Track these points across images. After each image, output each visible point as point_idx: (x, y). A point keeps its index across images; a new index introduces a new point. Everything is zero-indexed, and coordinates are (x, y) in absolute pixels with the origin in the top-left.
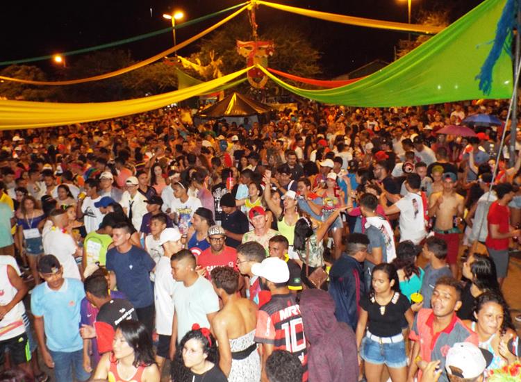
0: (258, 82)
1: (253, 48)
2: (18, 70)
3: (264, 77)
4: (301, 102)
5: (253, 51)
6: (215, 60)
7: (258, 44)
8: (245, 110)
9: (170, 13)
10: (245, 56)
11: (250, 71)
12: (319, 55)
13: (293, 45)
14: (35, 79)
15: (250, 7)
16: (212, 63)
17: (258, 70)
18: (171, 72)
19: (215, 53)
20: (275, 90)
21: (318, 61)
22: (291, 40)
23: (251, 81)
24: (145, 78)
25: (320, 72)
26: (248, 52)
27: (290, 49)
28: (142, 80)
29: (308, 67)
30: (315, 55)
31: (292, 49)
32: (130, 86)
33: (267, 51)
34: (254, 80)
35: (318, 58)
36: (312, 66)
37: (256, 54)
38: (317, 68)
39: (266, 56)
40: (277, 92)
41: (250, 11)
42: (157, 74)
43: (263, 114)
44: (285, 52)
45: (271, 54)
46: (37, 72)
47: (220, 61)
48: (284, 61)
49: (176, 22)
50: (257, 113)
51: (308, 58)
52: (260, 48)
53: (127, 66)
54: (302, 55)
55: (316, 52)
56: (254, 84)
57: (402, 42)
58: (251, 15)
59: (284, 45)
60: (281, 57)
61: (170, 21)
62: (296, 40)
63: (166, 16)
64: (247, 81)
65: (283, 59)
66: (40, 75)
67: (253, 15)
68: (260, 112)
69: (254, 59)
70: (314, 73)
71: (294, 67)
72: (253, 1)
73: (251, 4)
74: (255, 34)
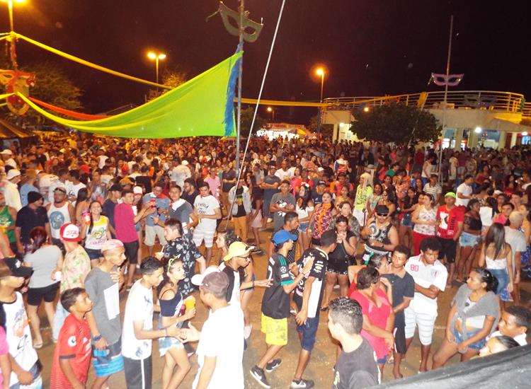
0: (18, 109)
1: (13, 77)
3: (25, 106)
4: (63, 131)
5: (14, 80)
7: (19, 74)
8: (4, 133)
10: (4, 83)
11: (10, 97)
12: (80, 92)
13: (54, 81)
15: (9, 38)
17: (18, 98)
20: (36, 118)
22: (52, 77)
23: (10, 107)
25: (81, 107)
26: (8, 80)
27: (51, 84)
29: (69, 102)
30: (76, 92)
31: (53, 84)
33: (28, 82)
34: (14, 106)
35: (79, 95)
36: (73, 102)
37: (16, 83)
38: (79, 103)
39: (27, 86)
40: (39, 120)
41: (9, 43)
43: (25, 138)
44: (46, 86)
45: (32, 84)
48: (45, 94)
50: (17, 137)
51: (69, 94)
52: (20, 78)
54: (63, 91)
55: (76, 89)
56: (14, 110)
57: (151, 92)
58: (9, 46)
59: (45, 80)
60: (42, 90)
62: (56, 77)
64: (5, 107)
65: (44, 92)
67: (12, 47)
68: (21, 136)
69: (14, 87)
70: (75, 107)
71: (55, 100)
72: (13, 33)
73: (11, 36)
74: (15, 64)
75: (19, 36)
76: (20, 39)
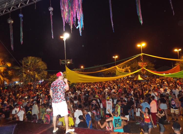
0: (143, 72)
1: (142, 64)
3: (145, 71)
5: (142, 65)
9: (115, 56)
11: (142, 69)
15: (141, 55)
17: (144, 69)
21: (154, 67)
26: (141, 65)
30: (153, 65)
33: (146, 65)
36: (152, 68)
38: (154, 68)
39: (145, 66)
41: (141, 56)
45: (147, 65)
49: (116, 58)
52: (144, 64)
54: (150, 65)
55: (153, 64)
56: (143, 73)
58: (141, 57)
61: (114, 58)
63: (114, 57)
67: (142, 57)
69: (143, 67)
72: (142, 53)
73: (142, 54)
74: (143, 61)
75: (143, 54)
76: (144, 55)
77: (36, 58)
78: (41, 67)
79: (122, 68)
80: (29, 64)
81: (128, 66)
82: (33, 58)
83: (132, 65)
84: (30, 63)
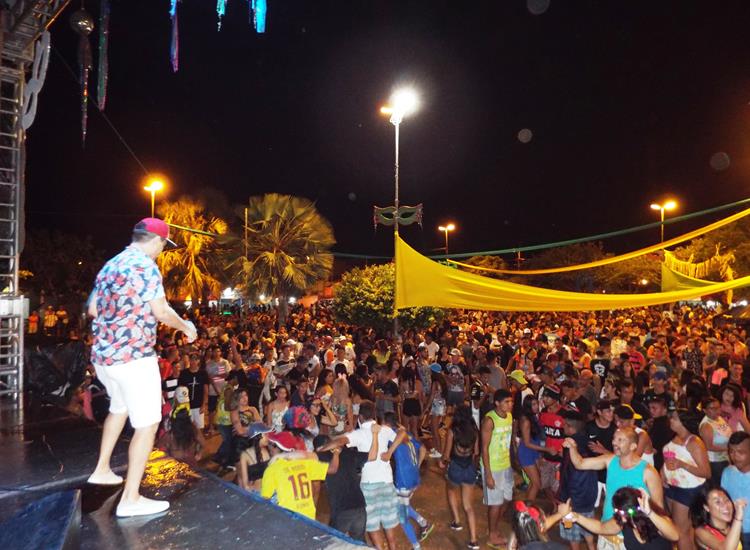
2: (482, 259)
6: (721, 254)
9: (660, 202)
14: (497, 268)
16: (718, 257)
18: (653, 267)
19: (722, 246)
24: (621, 273)
28: (616, 275)
32: (603, 280)
42: (635, 269)
46: (500, 263)
47: (730, 256)
53: (600, 259)
61: (659, 212)
63: (655, 207)
66: (502, 265)
77: (296, 201)
78: (310, 236)
79: (691, 260)
80: (264, 222)
81: (723, 252)
82: (282, 199)
83: (744, 244)
84: (268, 219)
